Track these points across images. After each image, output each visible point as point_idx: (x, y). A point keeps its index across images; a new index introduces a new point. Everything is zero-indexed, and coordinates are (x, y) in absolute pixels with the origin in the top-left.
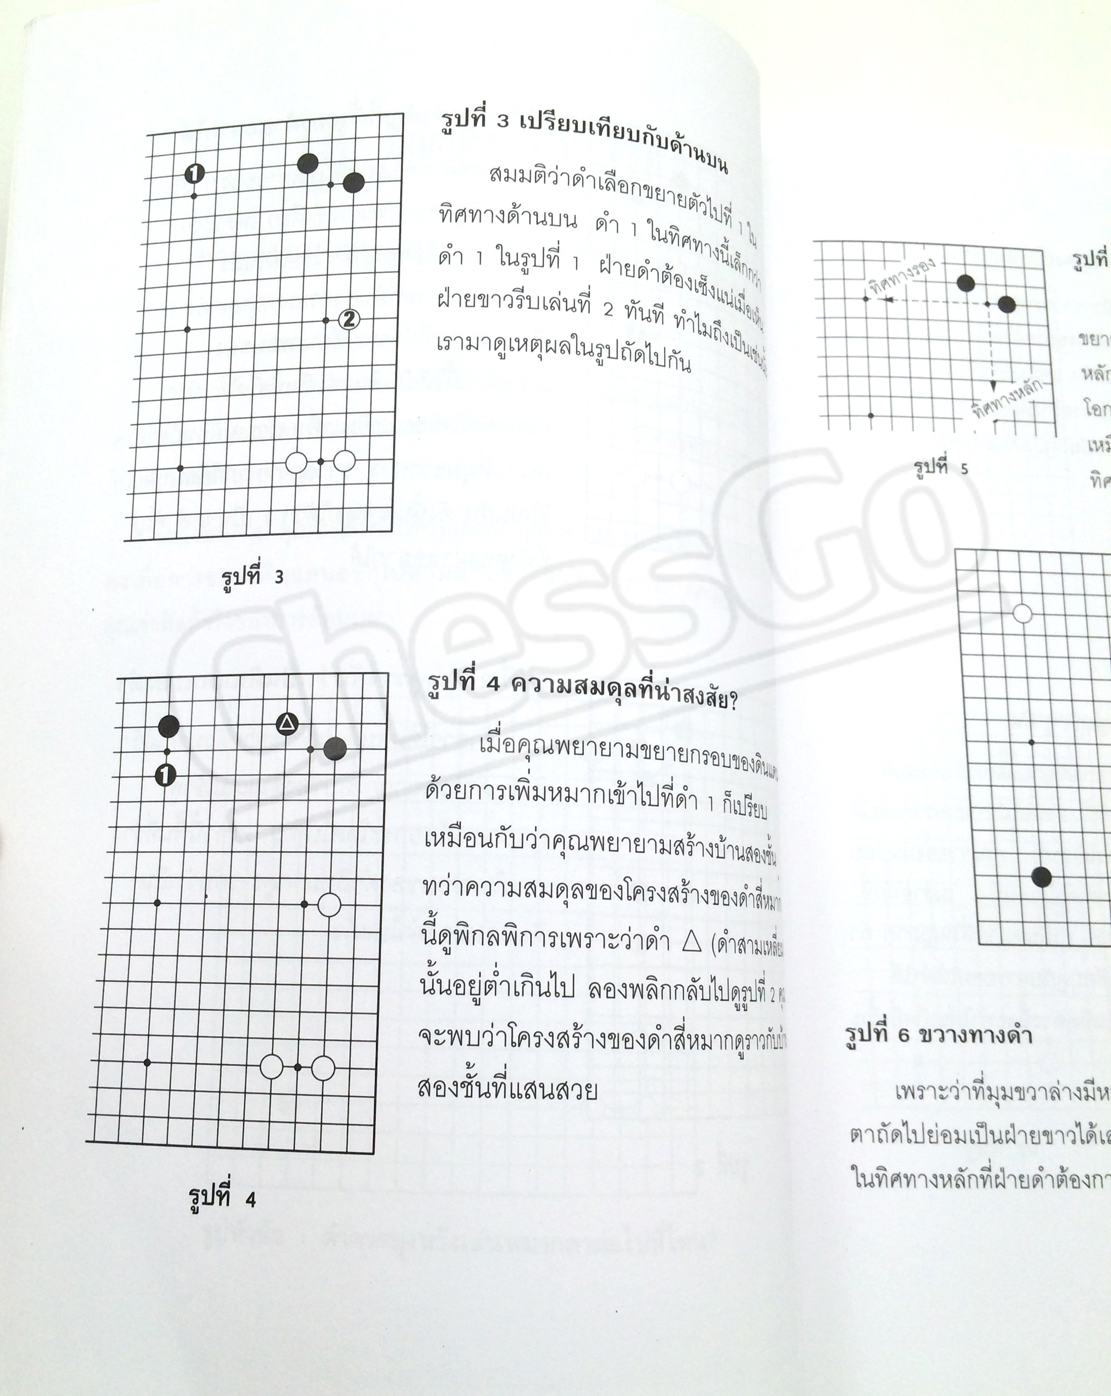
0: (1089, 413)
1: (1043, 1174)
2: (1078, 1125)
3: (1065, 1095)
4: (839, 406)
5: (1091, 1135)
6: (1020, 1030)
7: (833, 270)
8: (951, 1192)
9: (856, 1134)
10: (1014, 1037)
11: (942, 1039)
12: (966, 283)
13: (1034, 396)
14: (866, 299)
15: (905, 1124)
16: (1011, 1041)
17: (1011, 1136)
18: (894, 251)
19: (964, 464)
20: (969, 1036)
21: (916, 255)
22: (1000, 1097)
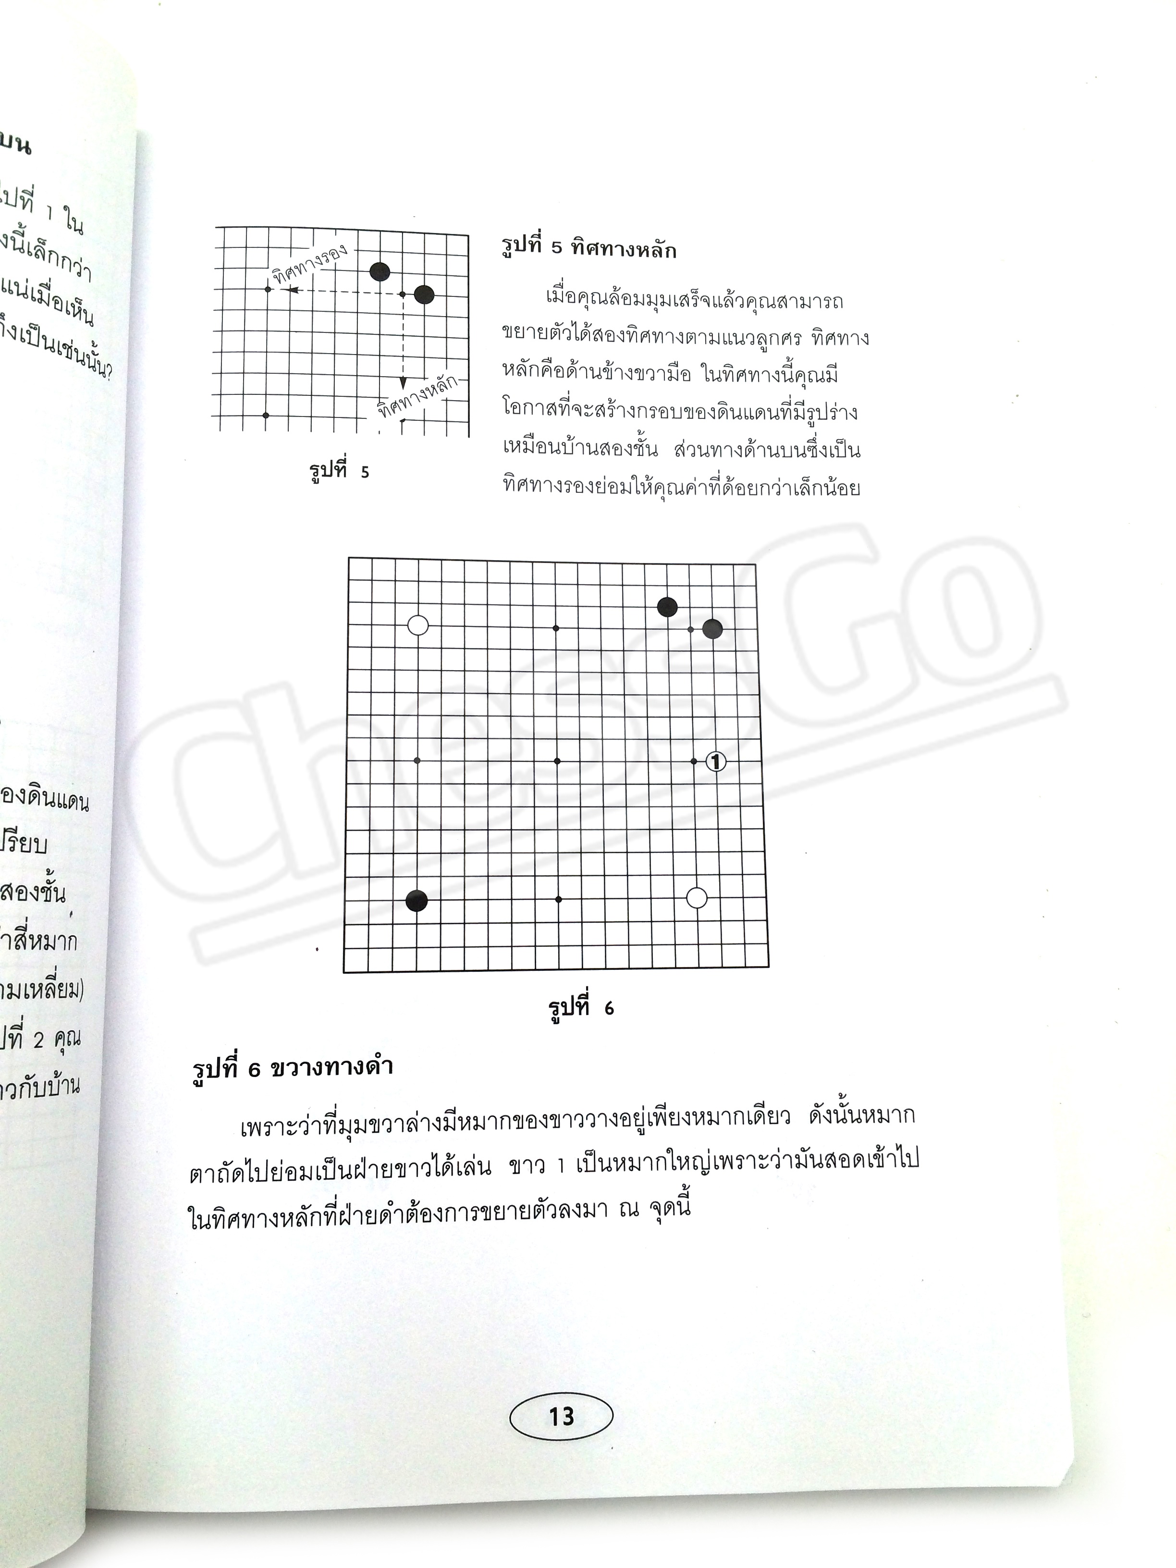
0: (507, 411)
1: (392, 1209)
2: (435, 1156)
3: (422, 1126)
4: (232, 405)
5: (448, 1166)
6: (380, 1060)
7: (235, 258)
8: (292, 1230)
9: (195, 1175)
10: (373, 1067)
11: (295, 1073)
12: (380, 272)
13: (447, 394)
14: (268, 289)
15: (248, 1162)
16: (370, 1072)
17: (360, 1170)
18: (302, 238)
19: (364, 467)
20: (325, 1069)
21: (326, 241)
22: (353, 1131)
